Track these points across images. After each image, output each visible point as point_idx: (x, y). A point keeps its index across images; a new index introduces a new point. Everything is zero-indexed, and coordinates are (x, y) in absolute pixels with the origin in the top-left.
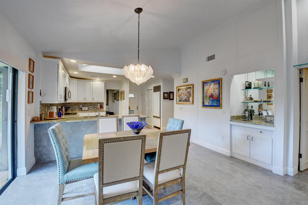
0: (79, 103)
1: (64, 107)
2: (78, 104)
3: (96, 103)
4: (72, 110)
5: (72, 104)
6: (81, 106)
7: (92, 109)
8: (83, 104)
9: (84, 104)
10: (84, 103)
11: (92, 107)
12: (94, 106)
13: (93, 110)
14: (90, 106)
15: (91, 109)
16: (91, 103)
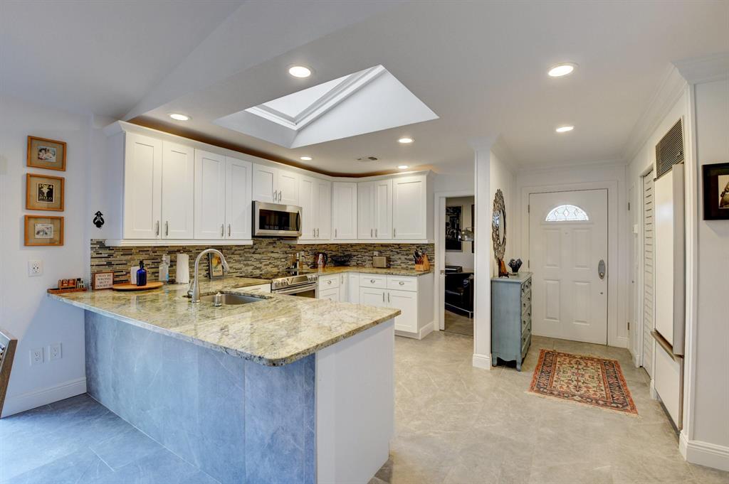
0: (371, 245)
1: (321, 256)
2: (370, 248)
3: (413, 244)
4: (358, 264)
5: (358, 248)
6: (376, 253)
7: (403, 265)
8: (382, 249)
9: (384, 248)
10: (382, 245)
11: (403, 257)
12: (407, 255)
13: (402, 268)
14: (398, 253)
15: (399, 262)
16: (399, 245)
